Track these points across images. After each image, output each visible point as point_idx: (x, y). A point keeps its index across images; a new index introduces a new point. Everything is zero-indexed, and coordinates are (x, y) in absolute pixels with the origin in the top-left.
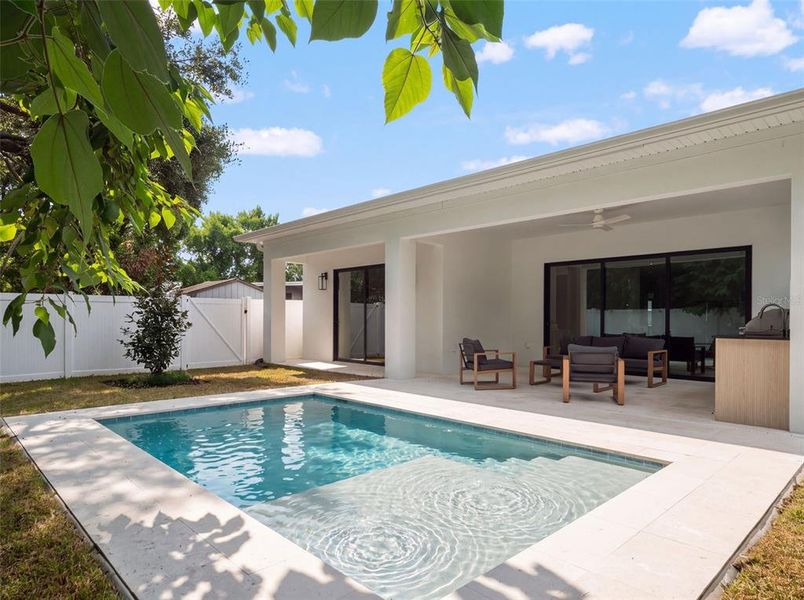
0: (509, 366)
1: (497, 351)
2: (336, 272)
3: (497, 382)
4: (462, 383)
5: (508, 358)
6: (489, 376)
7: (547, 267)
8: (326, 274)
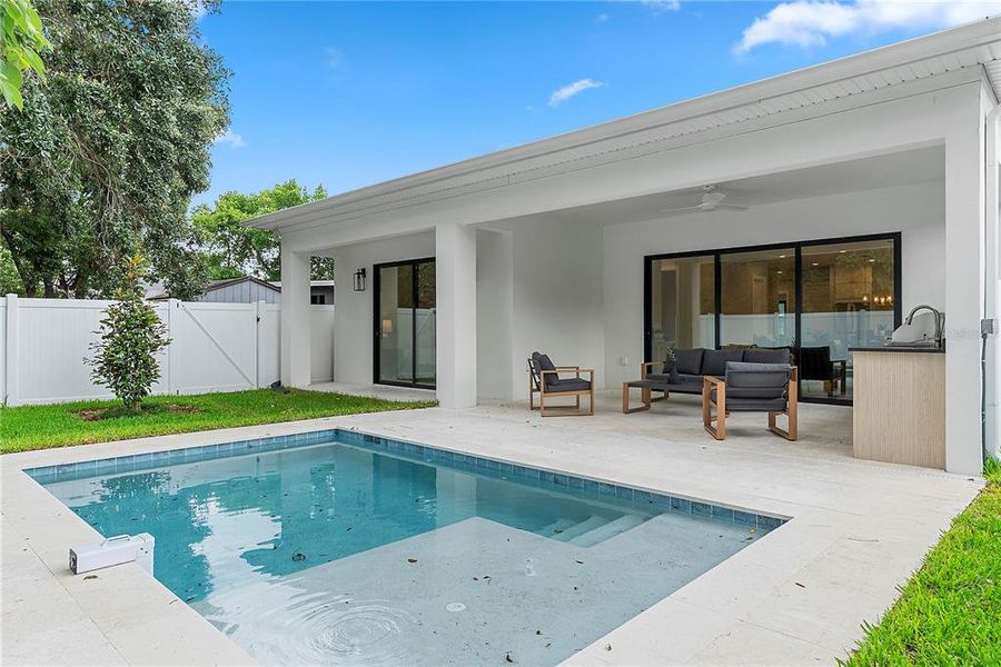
0: (588, 386)
1: (578, 368)
2: (377, 268)
3: (578, 406)
4: (532, 409)
5: (585, 377)
6: (567, 399)
7: (648, 260)
8: (364, 270)
